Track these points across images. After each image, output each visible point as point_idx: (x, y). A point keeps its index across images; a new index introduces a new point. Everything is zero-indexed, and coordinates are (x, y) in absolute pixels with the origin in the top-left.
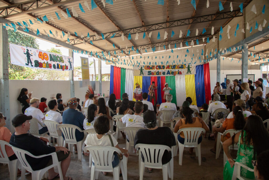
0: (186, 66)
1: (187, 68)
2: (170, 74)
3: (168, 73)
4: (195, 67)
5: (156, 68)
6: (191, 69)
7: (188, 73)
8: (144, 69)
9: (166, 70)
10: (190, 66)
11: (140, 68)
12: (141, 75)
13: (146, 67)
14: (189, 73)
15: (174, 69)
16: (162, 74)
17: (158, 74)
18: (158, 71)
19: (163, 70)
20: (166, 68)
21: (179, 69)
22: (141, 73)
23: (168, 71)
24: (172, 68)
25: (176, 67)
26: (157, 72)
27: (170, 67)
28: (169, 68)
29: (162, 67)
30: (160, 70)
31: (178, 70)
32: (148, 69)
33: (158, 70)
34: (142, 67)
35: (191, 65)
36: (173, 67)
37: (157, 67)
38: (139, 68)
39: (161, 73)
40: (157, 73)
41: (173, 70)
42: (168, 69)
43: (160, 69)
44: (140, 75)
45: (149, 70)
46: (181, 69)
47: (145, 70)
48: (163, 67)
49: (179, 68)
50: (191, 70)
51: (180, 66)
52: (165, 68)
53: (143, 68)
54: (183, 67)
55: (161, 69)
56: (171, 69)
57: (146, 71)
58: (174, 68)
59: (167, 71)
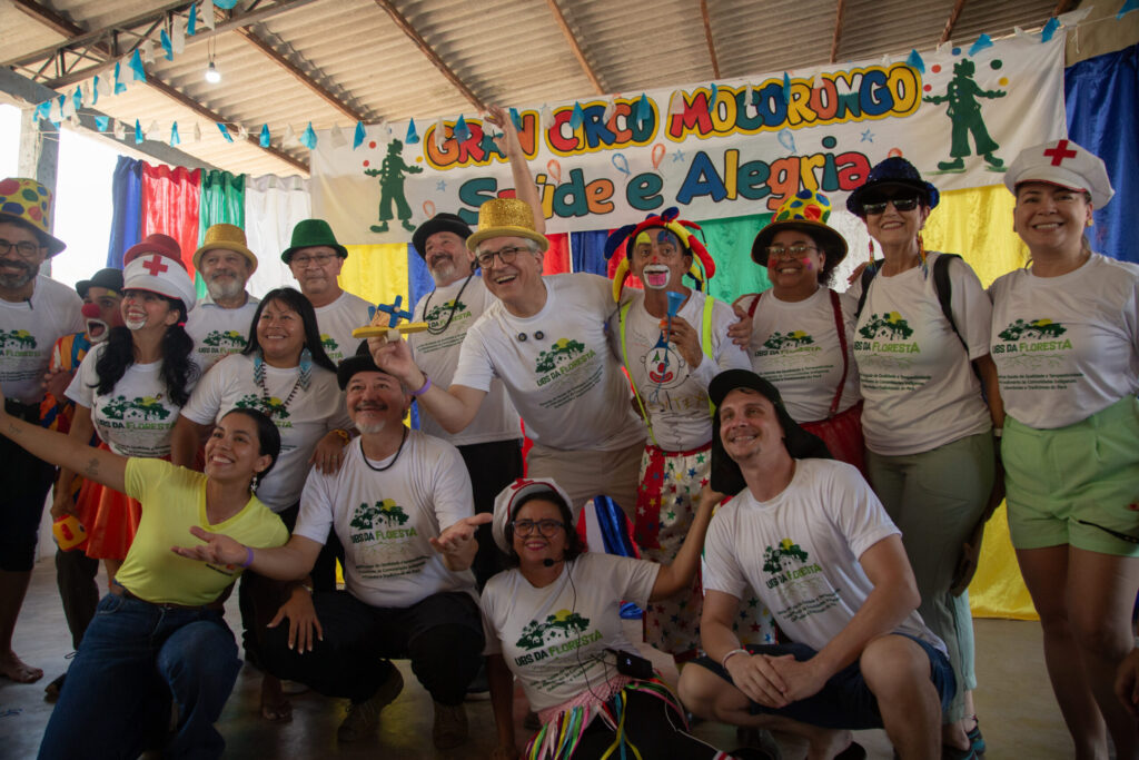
0: (927, 77)
1: (937, 100)
2: (719, 193)
3: (702, 178)
4: (1056, 79)
5: (554, 135)
6: (993, 116)
7: (958, 165)
8: (424, 164)
9: (672, 146)
10: (983, 78)
11: (378, 158)
12: (385, 228)
13: (439, 141)
14: (972, 159)
15: (766, 134)
16: (620, 198)
17: (580, 209)
18: (577, 174)
19: (638, 157)
20: (676, 132)
21: (835, 128)
22: (385, 213)
23: (702, 161)
24: (742, 123)
25: (795, 108)
26: (566, 179)
27: (724, 115)
28: (708, 127)
29: (622, 123)
30: (596, 162)
31: (829, 142)
32: (462, 160)
33: (570, 161)
34: (396, 147)
35: (996, 65)
36: (751, 112)
37: (567, 131)
38: (364, 152)
39: (605, 185)
40: (560, 192)
41: (764, 145)
42: (692, 142)
43: (593, 145)
44: (375, 229)
45: (475, 170)
46: (868, 123)
47: (429, 171)
48: (631, 120)
49: (839, 115)
50: (993, 128)
51: (843, 89)
52: (663, 123)
53: (412, 154)
54: (885, 95)
55: (611, 138)
56: (738, 138)
57: (442, 185)
58: (774, 119)
59: (679, 156)
